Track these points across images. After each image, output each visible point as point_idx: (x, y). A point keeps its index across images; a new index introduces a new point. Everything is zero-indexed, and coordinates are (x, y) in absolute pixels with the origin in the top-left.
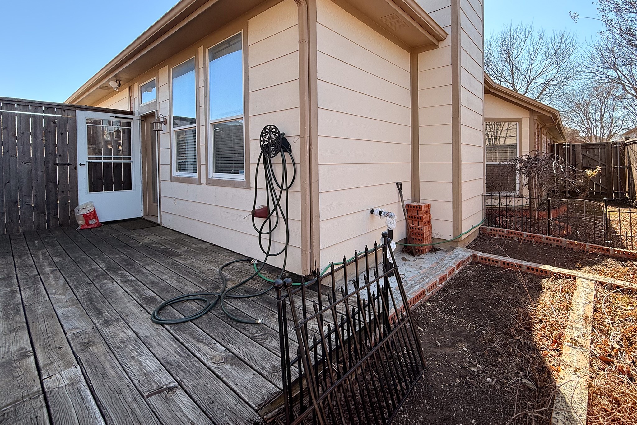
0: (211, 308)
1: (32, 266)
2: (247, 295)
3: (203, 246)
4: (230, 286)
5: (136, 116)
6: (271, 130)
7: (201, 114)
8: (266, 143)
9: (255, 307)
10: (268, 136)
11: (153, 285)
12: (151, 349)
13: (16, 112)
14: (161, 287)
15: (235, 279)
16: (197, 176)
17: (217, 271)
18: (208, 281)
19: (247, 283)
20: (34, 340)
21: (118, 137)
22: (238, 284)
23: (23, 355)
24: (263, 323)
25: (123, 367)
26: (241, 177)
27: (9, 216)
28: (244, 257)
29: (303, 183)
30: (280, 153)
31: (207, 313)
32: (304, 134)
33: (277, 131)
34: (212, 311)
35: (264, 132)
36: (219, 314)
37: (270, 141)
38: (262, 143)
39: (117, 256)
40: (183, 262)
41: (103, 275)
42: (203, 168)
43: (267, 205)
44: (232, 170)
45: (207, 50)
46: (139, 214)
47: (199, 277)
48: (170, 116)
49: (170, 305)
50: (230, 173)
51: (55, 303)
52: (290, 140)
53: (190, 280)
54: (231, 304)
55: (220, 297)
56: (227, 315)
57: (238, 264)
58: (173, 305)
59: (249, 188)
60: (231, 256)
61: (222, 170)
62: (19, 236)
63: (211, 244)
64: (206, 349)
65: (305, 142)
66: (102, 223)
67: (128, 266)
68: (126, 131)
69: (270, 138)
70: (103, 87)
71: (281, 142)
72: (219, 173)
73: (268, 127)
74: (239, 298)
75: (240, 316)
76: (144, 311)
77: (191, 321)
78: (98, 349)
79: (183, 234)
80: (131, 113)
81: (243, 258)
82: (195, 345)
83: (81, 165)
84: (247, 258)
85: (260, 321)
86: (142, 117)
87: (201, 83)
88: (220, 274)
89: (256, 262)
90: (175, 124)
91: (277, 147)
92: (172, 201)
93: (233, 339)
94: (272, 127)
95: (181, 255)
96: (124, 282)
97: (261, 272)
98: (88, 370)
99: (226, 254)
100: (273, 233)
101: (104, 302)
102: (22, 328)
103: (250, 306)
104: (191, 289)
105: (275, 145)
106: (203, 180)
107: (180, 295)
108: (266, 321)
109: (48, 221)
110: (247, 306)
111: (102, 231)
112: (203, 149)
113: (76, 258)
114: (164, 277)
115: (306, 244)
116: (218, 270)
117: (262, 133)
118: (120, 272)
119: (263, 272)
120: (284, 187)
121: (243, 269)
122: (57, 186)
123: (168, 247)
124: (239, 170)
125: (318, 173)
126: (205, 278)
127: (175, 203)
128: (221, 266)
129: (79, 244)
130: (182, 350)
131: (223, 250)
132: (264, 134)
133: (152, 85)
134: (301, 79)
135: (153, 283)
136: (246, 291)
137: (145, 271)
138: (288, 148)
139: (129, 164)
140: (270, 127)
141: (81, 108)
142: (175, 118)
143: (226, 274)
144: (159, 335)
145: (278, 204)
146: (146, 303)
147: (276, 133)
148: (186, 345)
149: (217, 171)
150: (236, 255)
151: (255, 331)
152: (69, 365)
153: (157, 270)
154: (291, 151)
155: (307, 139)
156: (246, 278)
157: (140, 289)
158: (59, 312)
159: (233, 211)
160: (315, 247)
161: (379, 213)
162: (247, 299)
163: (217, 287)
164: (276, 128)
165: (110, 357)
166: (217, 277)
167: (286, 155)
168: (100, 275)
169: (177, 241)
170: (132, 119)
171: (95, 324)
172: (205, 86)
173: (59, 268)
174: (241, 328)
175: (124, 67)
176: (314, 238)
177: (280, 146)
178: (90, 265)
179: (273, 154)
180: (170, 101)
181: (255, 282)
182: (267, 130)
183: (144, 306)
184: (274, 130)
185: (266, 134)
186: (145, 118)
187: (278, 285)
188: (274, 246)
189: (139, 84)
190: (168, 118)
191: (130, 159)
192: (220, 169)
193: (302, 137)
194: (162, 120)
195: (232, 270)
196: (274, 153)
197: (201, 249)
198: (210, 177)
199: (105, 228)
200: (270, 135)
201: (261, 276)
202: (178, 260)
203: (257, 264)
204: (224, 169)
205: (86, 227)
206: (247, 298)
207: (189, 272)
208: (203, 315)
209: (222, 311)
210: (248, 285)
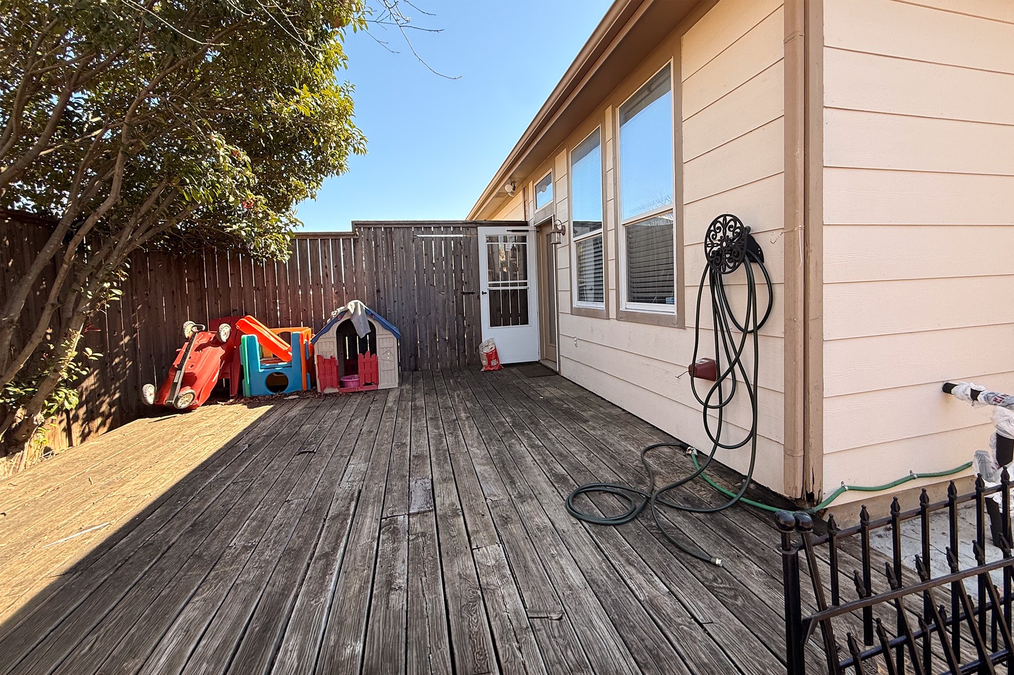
0: (638, 513)
1: (451, 408)
2: (688, 506)
3: (614, 411)
4: (660, 485)
5: (531, 227)
6: (725, 225)
7: (609, 213)
8: (715, 249)
9: (704, 532)
10: (721, 234)
11: (562, 458)
12: (571, 551)
13: (433, 236)
14: (571, 464)
15: (666, 475)
16: (604, 307)
17: (638, 457)
18: (627, 468)
19: (686, 485)
20: (461, 498)
21: (514, 256)
22: (671, 484)
23: (455, 514)
24: (723, 567)
25: (544, 566)
26: (669, 309)
27: (431, 351)
28: (675, 440)
29: (789, 321)
30: (743, 265)
31: (632, 519)
32: (795, 224)
33: (738, 225)
34: (640, 519)
35: (712, 228)
36: (651, 526)
37: (724, 244)
38: (708, 249)
39: (521, 410)
40: (591, 432)
41: (510, 432)
42: (612, 295)
43: (715, 359)
44: (654, 298)
45: (618, 110)
46: (537, 358)
47: (615, 459)
48: (569, 221)
49: (585, 492)
50: (651, 302)
51: (474, 458)
52: (760, 240)
53: (604, 460)
54: (666, 515)
55: (648, 499)
56: (663, 533)
57: (666, 450)
58: (588, 493)
59: (683, 327)
60: (655, 435)
61: (638, 298)
62: (439, 372)
63: (624, 410)
64: (640, 578)
65: (795, 239)
66: (504, 365)
67: (533, 426)
68: (521, 247)
69: (724, 238)
70: (497, 196)
71: (745, 246)
72: (634, 301)
73: (721, 220)
74: (678, 509)
75: (683, 540)
76: (556, 493)
77: (614, 525)
78: (516, 529)
79: (586, 390)
80: (525, 223)
81: (672, 442)
82: (624, 567)
83: (483, 293)
84: (679, 443)
85: (718, 562)
86: (537, 227)
87: (610, 165)
88: (644, 462)
89: (695, 452)
90: (575, 232)
91: (738, 253)
92: (573, 342)
93: (678, 577)
94: (728, 218)
95: (588, 421)
96: (532, 447)
97: (705, 471)
98: (510, 555)
99: (646, 430)
100: (725, 409)
101: (515, 469)
102: (450, 479)
103: (696, 528)
104: (608, 476)
105: (735, 250)
106: (613, 313)
107: (593, 482)
108: (729, 565)
109: (458, 358)
110: (691, 527)
111: (503, 375)
112: (612, 265)
113: (484, 405)
114: (573, 450)
115: (795, 438)
116: (639, 454)
117: (709, 231)
118: (525, 432)
119: (708, 472)
120: (751, 328)
121: (675, 460)
122: (464, 318)
123: (572, 406)
124: (665, 298)
125: (821, 301)
126: (623, 463)
127: (576, 345)
128: (642, 448)
129: (485, 388)
130: (608, 567)
131: (641, 422)
132: (713, 233)
133: (547, 181)
134: (788, 116)
135: (561, 455)
136: (686, 500)
137: (551, 436)
138: (758, 255)
139: (526, 290)
140: (725, 219)
141: (482, 224)
142: (576, 224)
143: (651, 462)
144: (577, 533)
145: (737, 360)
146: (557, 482)
147: (736, 228)
148: (613, 562)
149: (632, 299)
150: (661, 434)
151: (711, 577)
152: (492, 542)
153: (564, 437)
154: (763, 261)
155: (800, 234)
156: (683, 477)
157: (549, 461)
158: (477, 469)
159: (656, 363)
160: (813, 447)
161: (969, 392)
162: (689, 514)
163: (641, 482)
164: (735, 219)
165: (529, 546)
166: (639, 465)
167: (755, 267)
168: (508, 432)
169: (580, 398)
170: (527, 231)
171: (510, 495)
172: (615, 168)
173: (472, 416)
174: (688, 563)
175: (520, 163)
176: (812, 429)
177: (744, 252)
178: (497, 417)
179: (729, 267)
180: (568, 200)
181: (698, 488)
182: (718, 225)
183: (556, 485)
184: (732, 223)
185: (716, 233)
186: (540, 228)
187: (785, 522)
188: (727, 432)
189: (533, 183)
190: (566, 225)
191: (526, 284)
192: (636, 295)
193: (788, 231)
194: (560, 228)
195: (658, 457)
196: (731, 265)
197: (610, 415)
198: (622, 309)
199: (505, 372)
200: (725, 233)
201: (707, 479)
202: (586, 428)
203: (696, 456)
204: (640, 295)
205: (489, 368)
206: (690, 511)
207: (601, 449)
208: (629, 521)
209: (654, 524)
210: (687, 489)
